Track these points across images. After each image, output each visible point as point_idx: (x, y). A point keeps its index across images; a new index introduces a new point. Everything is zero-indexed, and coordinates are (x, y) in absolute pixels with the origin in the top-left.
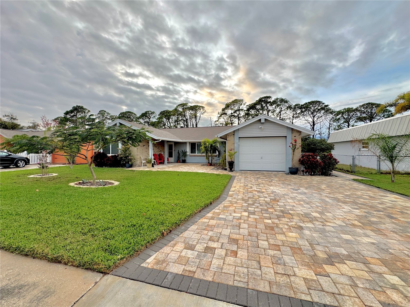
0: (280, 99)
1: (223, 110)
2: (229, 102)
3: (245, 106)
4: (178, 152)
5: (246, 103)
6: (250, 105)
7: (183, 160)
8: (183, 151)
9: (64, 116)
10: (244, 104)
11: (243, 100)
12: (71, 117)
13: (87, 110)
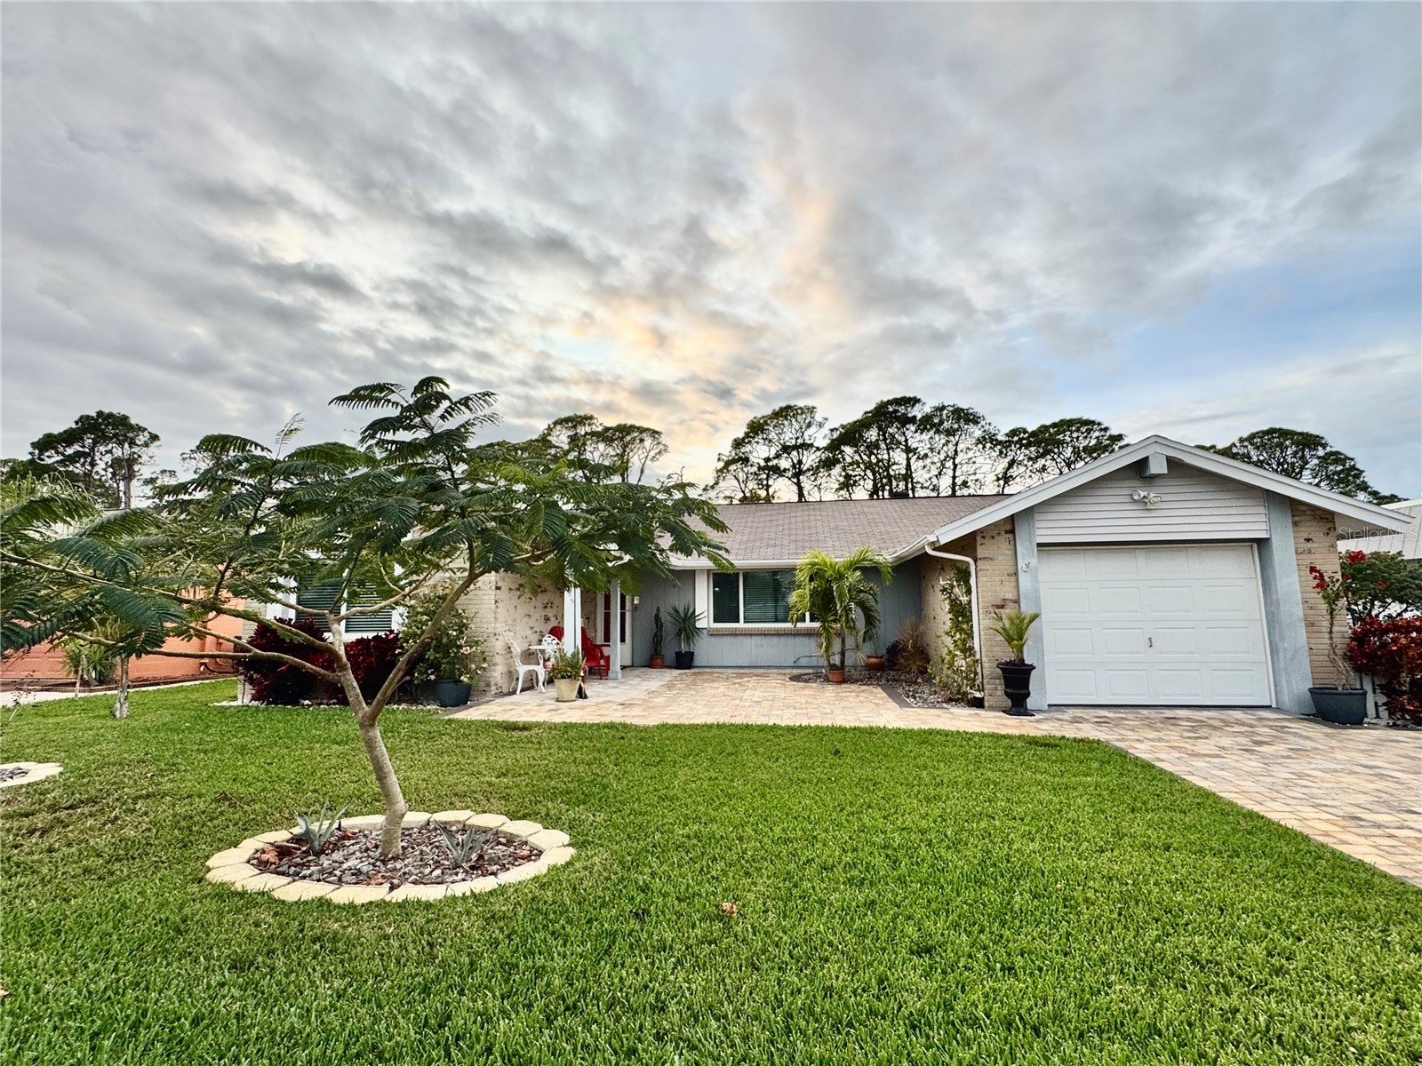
0: (951, 409)
1: (738, 444)
2: (759, 416)
3: (826, 430)
4: (657, 618)
5: (826, 419)
6: (843, 427)
7: (678, 654)
8: (677, 612)
9: (30, 457)
10: (821, 425)
11: (814, 408)
12: (61, 461)
13: (146, 433)
